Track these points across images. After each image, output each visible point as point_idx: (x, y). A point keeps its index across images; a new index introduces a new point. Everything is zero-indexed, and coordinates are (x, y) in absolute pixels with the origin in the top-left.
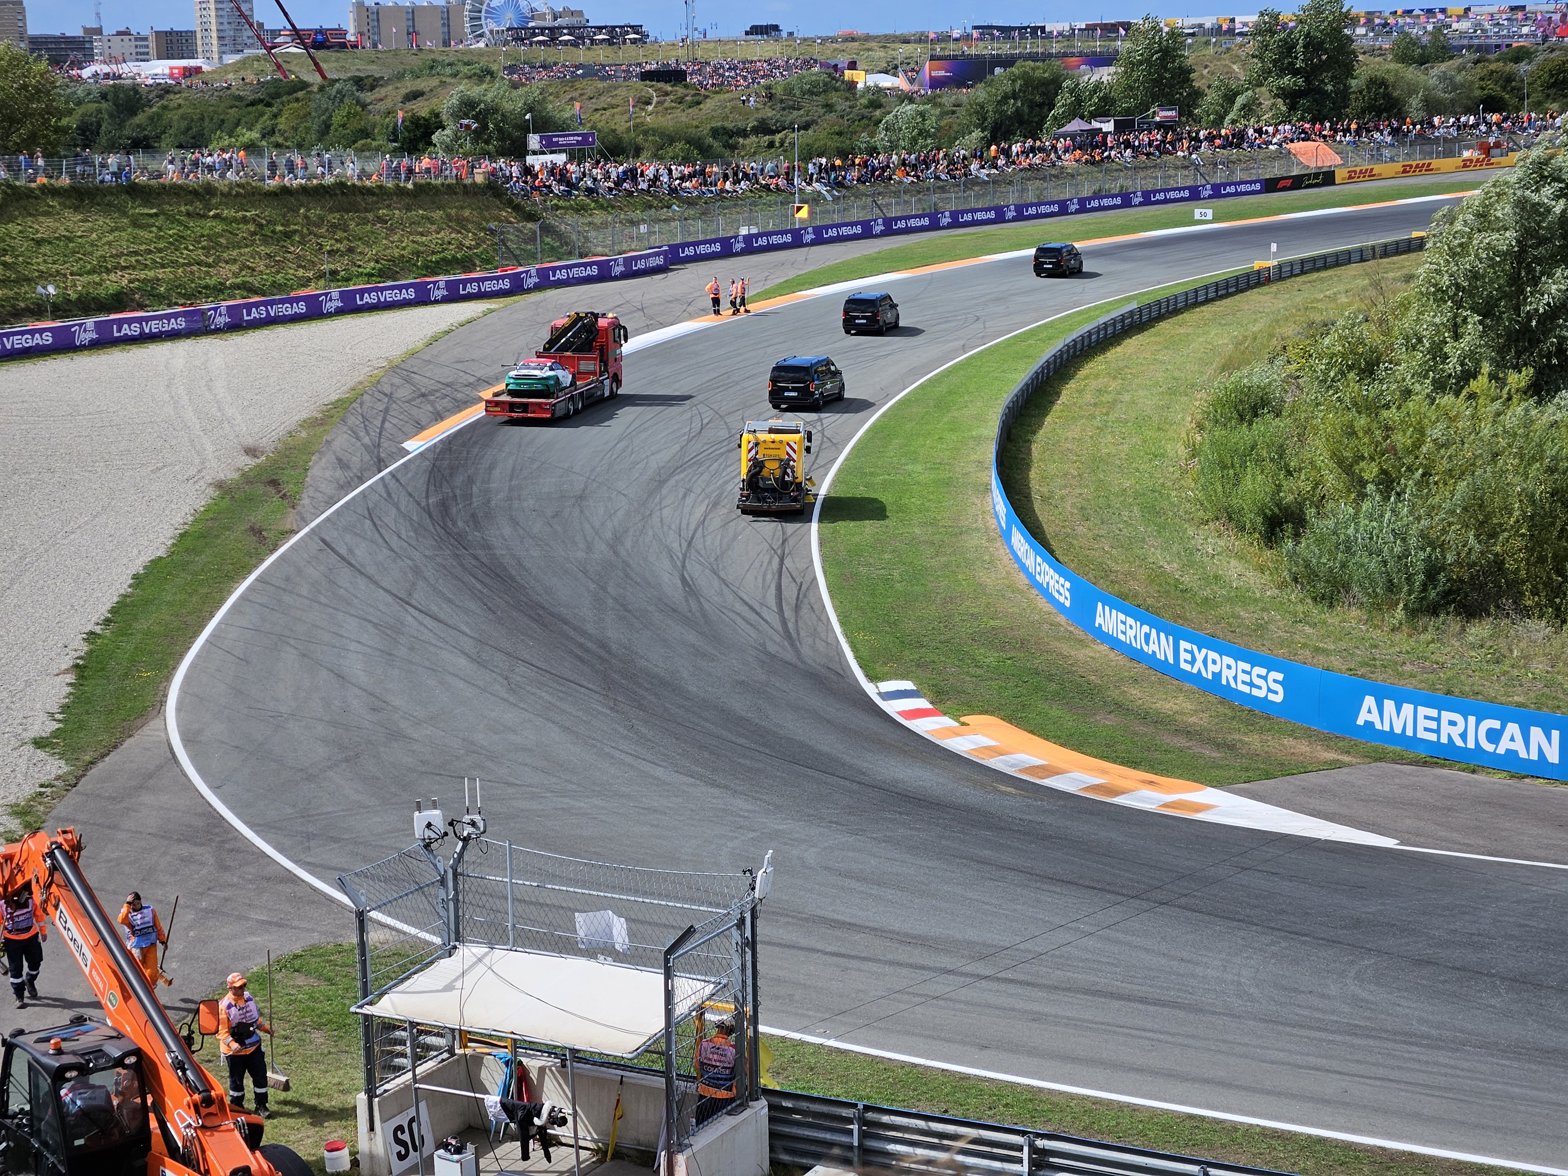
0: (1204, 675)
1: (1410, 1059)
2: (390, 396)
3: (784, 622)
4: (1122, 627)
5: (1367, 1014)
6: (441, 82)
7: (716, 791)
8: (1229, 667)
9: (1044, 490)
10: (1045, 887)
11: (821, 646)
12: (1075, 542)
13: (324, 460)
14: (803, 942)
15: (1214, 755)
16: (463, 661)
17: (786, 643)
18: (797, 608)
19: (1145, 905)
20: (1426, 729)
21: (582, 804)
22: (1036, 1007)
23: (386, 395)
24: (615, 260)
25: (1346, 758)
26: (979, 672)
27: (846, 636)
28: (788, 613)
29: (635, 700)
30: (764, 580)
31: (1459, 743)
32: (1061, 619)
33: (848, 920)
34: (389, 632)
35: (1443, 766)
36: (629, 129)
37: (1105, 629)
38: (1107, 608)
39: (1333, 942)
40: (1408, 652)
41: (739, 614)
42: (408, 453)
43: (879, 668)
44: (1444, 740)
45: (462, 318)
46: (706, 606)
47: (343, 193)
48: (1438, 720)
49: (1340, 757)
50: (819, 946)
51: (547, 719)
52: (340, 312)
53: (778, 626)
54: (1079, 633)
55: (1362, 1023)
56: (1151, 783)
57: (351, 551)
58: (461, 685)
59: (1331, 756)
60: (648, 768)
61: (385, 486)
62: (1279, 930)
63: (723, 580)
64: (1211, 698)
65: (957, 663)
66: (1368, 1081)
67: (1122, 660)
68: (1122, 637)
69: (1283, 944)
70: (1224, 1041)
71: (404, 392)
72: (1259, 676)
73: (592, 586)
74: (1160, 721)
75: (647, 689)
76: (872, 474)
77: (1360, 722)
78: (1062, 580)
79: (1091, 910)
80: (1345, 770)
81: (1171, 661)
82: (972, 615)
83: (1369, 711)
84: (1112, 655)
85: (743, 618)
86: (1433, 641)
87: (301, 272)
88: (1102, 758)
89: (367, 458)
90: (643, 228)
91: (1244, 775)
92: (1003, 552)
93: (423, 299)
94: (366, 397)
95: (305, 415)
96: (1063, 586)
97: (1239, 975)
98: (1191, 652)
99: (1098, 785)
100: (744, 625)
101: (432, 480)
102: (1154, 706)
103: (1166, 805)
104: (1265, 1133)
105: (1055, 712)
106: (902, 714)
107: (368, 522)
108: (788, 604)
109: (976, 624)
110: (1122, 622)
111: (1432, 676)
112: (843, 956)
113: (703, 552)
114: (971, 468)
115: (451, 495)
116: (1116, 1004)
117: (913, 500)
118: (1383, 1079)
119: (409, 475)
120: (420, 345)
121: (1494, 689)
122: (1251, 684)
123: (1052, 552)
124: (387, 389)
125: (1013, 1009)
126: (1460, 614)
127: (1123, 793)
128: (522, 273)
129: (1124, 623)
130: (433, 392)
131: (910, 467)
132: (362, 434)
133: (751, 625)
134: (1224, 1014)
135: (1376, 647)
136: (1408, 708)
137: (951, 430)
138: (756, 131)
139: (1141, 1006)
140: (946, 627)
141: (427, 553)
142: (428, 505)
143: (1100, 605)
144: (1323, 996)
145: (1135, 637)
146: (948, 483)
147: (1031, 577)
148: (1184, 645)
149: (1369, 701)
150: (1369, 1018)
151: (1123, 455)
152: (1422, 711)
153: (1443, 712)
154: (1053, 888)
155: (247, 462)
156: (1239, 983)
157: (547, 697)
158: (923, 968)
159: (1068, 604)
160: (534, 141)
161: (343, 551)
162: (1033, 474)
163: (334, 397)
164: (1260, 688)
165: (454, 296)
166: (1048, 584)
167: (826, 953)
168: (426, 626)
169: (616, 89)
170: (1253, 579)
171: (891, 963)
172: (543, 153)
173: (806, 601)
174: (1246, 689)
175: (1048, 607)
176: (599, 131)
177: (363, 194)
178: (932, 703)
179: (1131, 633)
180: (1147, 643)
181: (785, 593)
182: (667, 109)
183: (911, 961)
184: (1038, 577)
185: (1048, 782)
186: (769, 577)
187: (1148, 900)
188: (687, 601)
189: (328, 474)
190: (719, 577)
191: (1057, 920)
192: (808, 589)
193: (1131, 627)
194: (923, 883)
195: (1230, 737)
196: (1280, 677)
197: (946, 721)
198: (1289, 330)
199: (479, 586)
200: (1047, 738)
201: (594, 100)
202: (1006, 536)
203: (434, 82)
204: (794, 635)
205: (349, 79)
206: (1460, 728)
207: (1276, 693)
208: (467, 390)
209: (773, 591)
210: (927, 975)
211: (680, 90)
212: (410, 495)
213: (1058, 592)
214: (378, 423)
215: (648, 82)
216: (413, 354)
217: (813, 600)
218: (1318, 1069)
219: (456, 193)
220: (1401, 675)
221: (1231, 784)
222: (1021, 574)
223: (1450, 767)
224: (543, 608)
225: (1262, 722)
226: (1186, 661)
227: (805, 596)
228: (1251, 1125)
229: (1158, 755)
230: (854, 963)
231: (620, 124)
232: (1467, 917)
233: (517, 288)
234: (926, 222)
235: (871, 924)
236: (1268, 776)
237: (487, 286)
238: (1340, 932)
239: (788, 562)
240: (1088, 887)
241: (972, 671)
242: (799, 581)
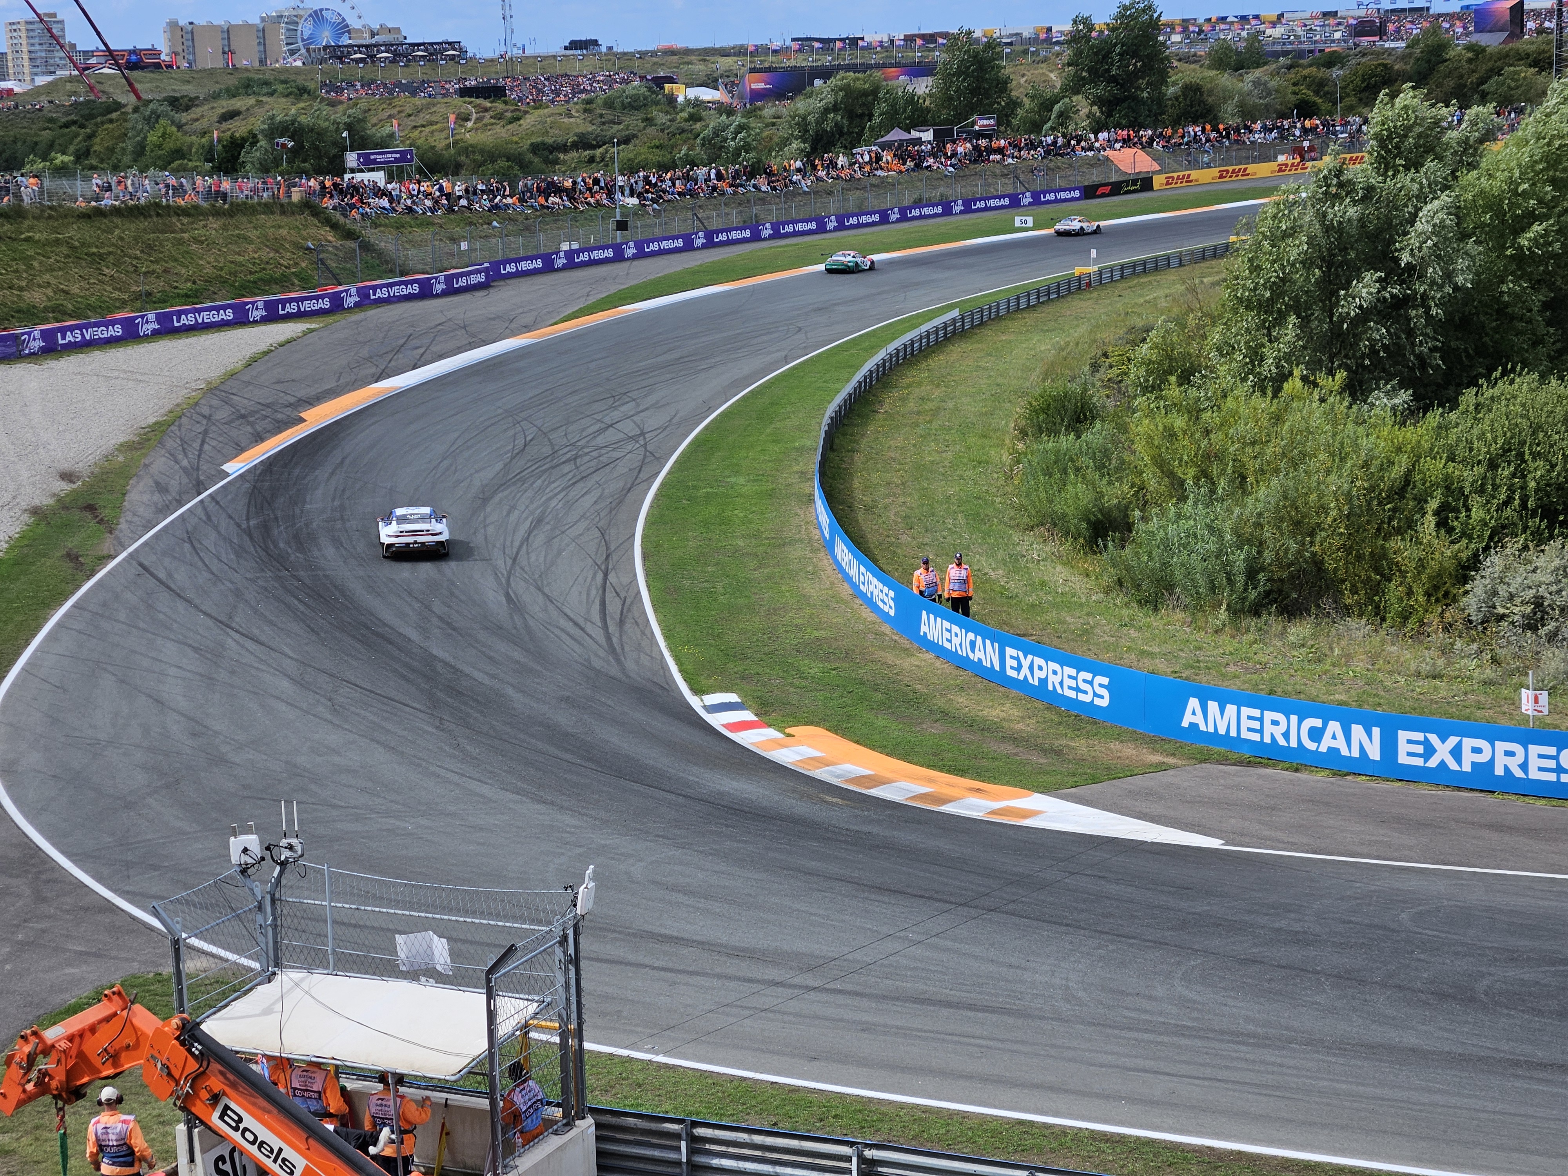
0: (1031, 681)
1: (1238, 1058)
2: (208, 418)
3: (608, 637)
4: (947, 635)
5: (1195, 1014)
6: (257, 101)
7: (542, 807)
8: (1055, 673)
9: (868, 499)
10: (873, 897)
11: (645, 660)
12: (899, 551)
13: (141, 484)
14: (631, 957)
15: (1041, 761)
16: (285, 684)
17: (611, 658)
18: (621, 622)
19: (973, 912)
20: (1250, 730)
21: (407, 825)
22: (866, 1017)
23: (204, 417)
24: (436, 278)
25: (1171, 761)
26: (804, 683)
27: (671, 650)
28: (612, 628)
29: (461, 718)
30: (588, 594)
31: (1282, 742)
32: (886, 628)
33: (675, 934)
34: (209, 656)
35: (1266, 766)
36: (448, 146)
37: (930, 637)
38: (932, 616)
39: (1159, 944)
40: (1231, 654)
41: (562, 630)
42: (228, 475)
43: (704, 682)
44: (1267, 740)
45: (282, 338)
46: (531, 623)
47: (158, 215)
48: (1261, 720)
49: (1165, 760)
50: (647, 961)
51: (372, 740)
52: (156, 334)
53: (602, 640)
54: (904, 642)
55: (1190, 1024)
56: (978, 790)
57: (170, 575)
58: (284, 707)
59: (1157, 758)
60: (474, 785)
61: (205, 509)
62: (1106, 933)
63: (548, 596)
64: (1038, 705)
65: (781, 674)
66: (1196, 1082)
67: (948, 668)
68: (947, 645)
69: (1111, 947)
70: (1053, 1046)
71: (223, 414)
72: (1085, 681)
73: (417, 605)
74: (986, 728)
75: (472, 708)
76: (695, 487)
77: (1185, 724)
78: (886, 589)
79: (920, 919)
80: (1171, 772)
81: (997, 668)
82: (796, 626)
83: (1194, 713)
84: (938, 664)
85: (568, 634)
86: (1255, 642)
87: (116, 294)
88: (928, 767)
89: (185, 480)
90: (464, 246)
91: (1071, 780)
92: (826, 562)
93: (242, 320)
94: (184, 420)
95: (122, 439)
96: (887, 595)
97: (1067, 979)
98: (1017, 659)
99: (925, 794)
100: (569, 641)
101: (253, 502)
102: (980, 714)
103: (993, 812)
104: (1094, 1136)
105: (881, 721)
106: (728, 726)
107: (187, 546)
108: (612, 618)
109: (800, 635)
110: (947, 630)
111: (1255, 677)
112: (670, 970)
113: (527, 569)
114: (794, 479)
115: (272, 516)
116: (945, 1012)
117: (736, 512)
118: (1210, 1079)
119: (229, 497)
120: (239, 366)
121: (1317, 688)
122: (1077, 689)
123: (875, 561)
124: (206, 411)
125: (842, 1020)
126: (1282, 614)
127: (950, 801)
128: (342, 292)
129: (949, 631)
130: (253, 413)
131: (733, 479)
132: (180, 457)
133: (575, 640)
134: (1052, 1019)
135: (1200, 649)
136: (1231, 709)
137: (774, 441)
138: (575, 146)
139: (970, 1014)
140: (770, 638)
141: (249, 576)
142: (249, 527)
143: (924, 613)
144: (1150, 998)
145: (961, 645)
146: (771, 494)
147: (855, 587)
148: (1010, 651)
149: (1193, 703)
150: (1196, 1019)
151: (946, 463)
152: (1246, 711)
153: (1265, 712)
154: (880, 898)
155: (65, 487)
156: (1068, 988)
157: (372, 717)
158: (750, 980)
159: (892, 613)
160: (351, 159)
161: (162, 575)
162: (857, 483)
163: (152, 420)
164: (1086, 692)
165: (272, 316)
166: (872, 593)
167: (654, 968)
168: (247, 650)
169: (434, 105)
170: (1078, 584)
171: (719, 976)
172: (362, 171)
173: (630, 615)
174: (1072, 694)
175: (871, 616)
176: (418, 148)
177: (179, 215)
178: (756, 715)
179: (956, 641)
180: (973, 651)
181: (609, 608)
182: (486, 125)
183: (740, 974)
184: (862, 587)
185: (874, 792)
186: (594, 592)
187: (976, 907)
188: (512, 618)
189: (146, 498)
190: (544, 594)
191: (885, 930)
192: (632, 603)
193: (956, 635)
194: (750, 895)
195: (1056, 743)
196: (1105, 681)
197: (771, 733)
198: (1108, 335)
199: (302, 608)
200: (873, 748)
201: (412, 118)
202: (829, 546)
203: (251, 101)
204: (619, 650)
205: (165, 99)
206: (1283, 727)
207: (1102, 697)
208: (288, 411)
209: (597, 606)
210: (756, 987)
211: (499, 106)
212: (230, 517)
213: (882, 601)
214: (196, 445)
215: (467, 99)
216: (232, 375)
217: (636, 615)
218: (1146, 1071)
219: (272, 213)
220: (1224, 676)
221: (1058, 789)
222: (845, 584)
223: (1274, 767)
224: (368, 628)
225: (1089, 727)
226: (1012, 668)
227: (629, 610)
228: (1080, 1129)
229: (984, 763)
230: (681, 978)
231: (439, 142)
232: (1293, 915)
233: (337, 305)
234: (747, 234)
235: (699, 938)
236: (1095, 780)
237: (307, 306)
238: (1167, 933)
239: (612, 577)
240: (916, 896)
241: (797, 682)
242: (622, 595)
